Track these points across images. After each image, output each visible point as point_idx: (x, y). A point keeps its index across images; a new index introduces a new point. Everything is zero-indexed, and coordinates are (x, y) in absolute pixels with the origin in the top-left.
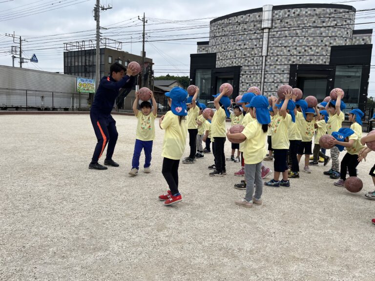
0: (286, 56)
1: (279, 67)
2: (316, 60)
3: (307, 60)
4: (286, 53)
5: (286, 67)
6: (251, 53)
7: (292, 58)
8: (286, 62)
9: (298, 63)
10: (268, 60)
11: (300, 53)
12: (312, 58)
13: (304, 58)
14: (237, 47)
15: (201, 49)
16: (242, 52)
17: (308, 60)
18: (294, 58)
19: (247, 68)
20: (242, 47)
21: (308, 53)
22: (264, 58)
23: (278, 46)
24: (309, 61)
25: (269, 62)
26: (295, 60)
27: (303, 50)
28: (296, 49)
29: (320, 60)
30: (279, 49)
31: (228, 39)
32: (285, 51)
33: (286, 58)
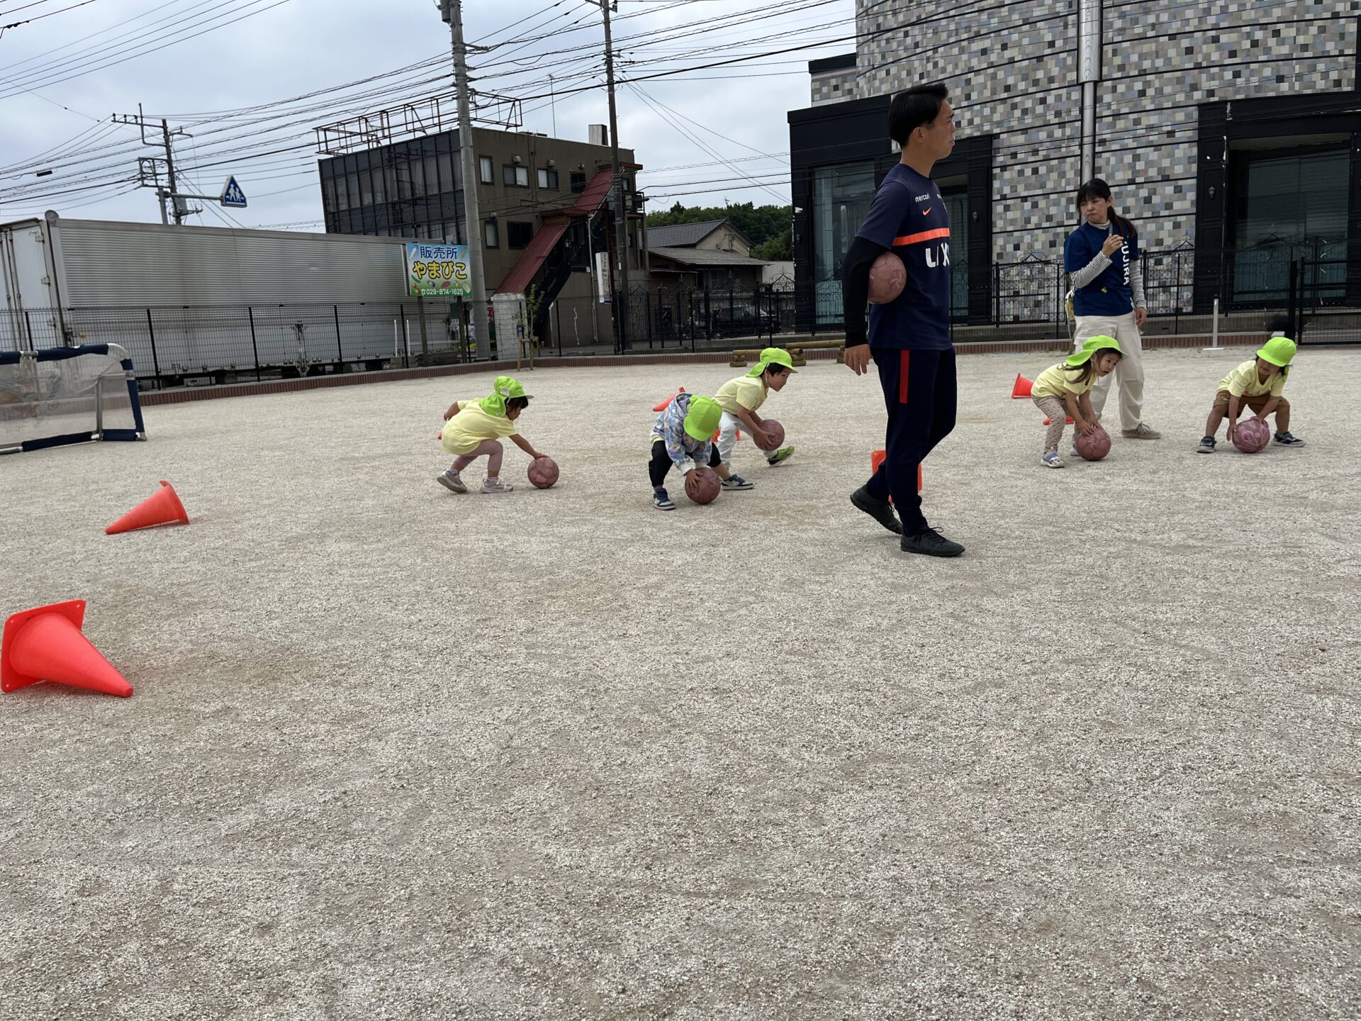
0: (1179, 74)
1: (1153, 119)
2: (1299, 77)
3: (1264, 80)
4: (1176, 63)
5: (1180, 116)
6: (1032, 77)
7: (1204, 76)
8: (1180, 98)
9: (1231, 95)
10: (1107, 98)
11: (1233, 54)
12: (1284, 69)
13: (1252, 73)
14: (975, 63)
15: (825, 90)
16: (994, 77)
17: (1268, 79)
18: (1212, 78)
19: (1020, 139)
20: (993, 57)
21: (1268, 50)
22: (1089, 89)
23: (1142, 38)
24: (1274, 84)
25: (1109, 105)
26: (1214, 84)
27: (1247, 44)
28: (1216, 40)
29: (1316, 77)
30: (1148, 47)
31: (935, 33)
32: (1172, 53)
33: (1180, 81)
